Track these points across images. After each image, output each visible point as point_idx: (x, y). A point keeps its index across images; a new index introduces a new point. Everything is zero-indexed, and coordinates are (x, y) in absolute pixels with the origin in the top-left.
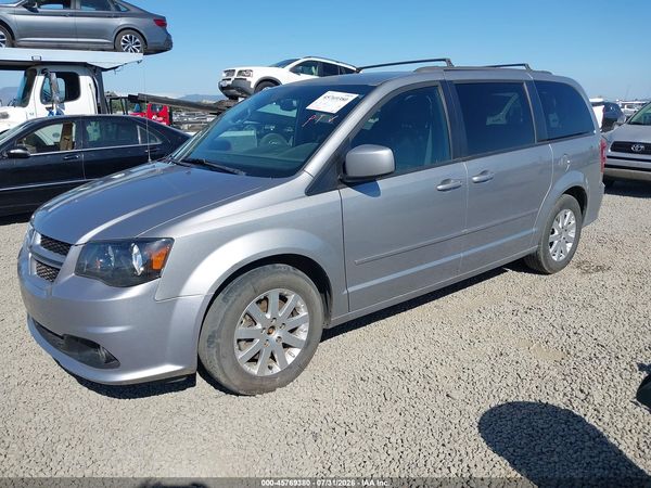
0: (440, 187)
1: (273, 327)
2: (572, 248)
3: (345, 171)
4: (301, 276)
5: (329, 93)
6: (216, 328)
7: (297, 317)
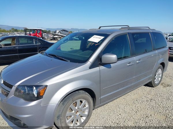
0: (128, 65)
1: (78, 111)
2: (160, 80)
3: (101, 61)
4: (87, 95)
5: (95, 36)
6: (60, 114)
7: (85, 107)
